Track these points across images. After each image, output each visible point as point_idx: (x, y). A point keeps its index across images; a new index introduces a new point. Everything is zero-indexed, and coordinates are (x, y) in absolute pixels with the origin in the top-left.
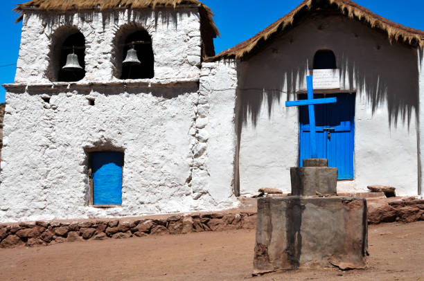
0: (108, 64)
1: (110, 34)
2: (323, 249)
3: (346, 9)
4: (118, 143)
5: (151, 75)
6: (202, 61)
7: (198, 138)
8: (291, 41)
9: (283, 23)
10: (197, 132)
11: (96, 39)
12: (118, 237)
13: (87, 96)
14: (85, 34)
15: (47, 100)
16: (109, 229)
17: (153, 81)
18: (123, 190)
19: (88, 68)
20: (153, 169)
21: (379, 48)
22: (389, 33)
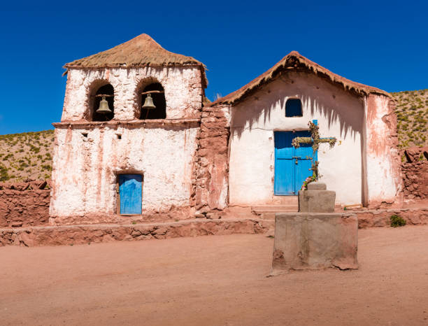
0: (131, 108)
1: (133, 86)
2: (326, 253)
3: (312, 67)
4: (139, 168)
5: (164, 116)
6: (203, 106)
7: (200, 164)
8: (269, 92)
9: (264, 79)
10: (199, 160)
11: (123, 89)
12: (142, 239)
13: (115, 132)
14: (114, 85)
15: (86, 135)
16: (134, 233)
17: (165, 121)
18: (143, 203)
19: (116, 111)
20: (165, 187)
21: (334, 97)
22: (345, 86)
